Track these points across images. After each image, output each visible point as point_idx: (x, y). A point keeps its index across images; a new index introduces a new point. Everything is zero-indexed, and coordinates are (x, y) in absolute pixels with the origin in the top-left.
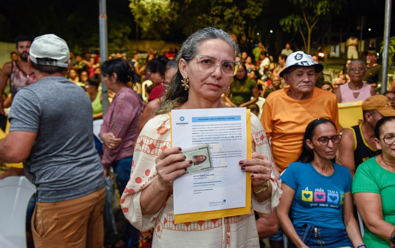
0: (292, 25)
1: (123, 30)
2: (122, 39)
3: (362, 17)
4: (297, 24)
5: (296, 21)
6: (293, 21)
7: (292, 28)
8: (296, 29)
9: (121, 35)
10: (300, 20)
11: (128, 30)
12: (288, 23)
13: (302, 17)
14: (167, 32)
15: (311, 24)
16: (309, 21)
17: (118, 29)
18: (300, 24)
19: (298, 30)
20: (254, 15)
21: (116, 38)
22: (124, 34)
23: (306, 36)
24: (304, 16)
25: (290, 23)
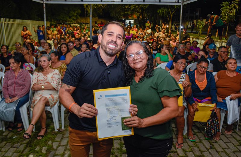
0: (163, 13)
1: (77, 12)
2: (76, 16)
3: (199, 9)
4: (165, 12)
5: (165, 11)
6: (163, 11)
7: (163, 14)
8: (165, 15)
9: (76, 14)
10: (167, 10)
11: (80, 11)
12: (161, 11)
13: (168, 9)
14: (101, 14)
15: (172, 12)
16: (171, 11)
17: (74, 11)
18: (167, 12)
19: (166, 15)
20: (145, 7)
21: (73, 16)
22: (77, 14)
23: (170, 18)
24: (169, 8)
25: (162, 11)
